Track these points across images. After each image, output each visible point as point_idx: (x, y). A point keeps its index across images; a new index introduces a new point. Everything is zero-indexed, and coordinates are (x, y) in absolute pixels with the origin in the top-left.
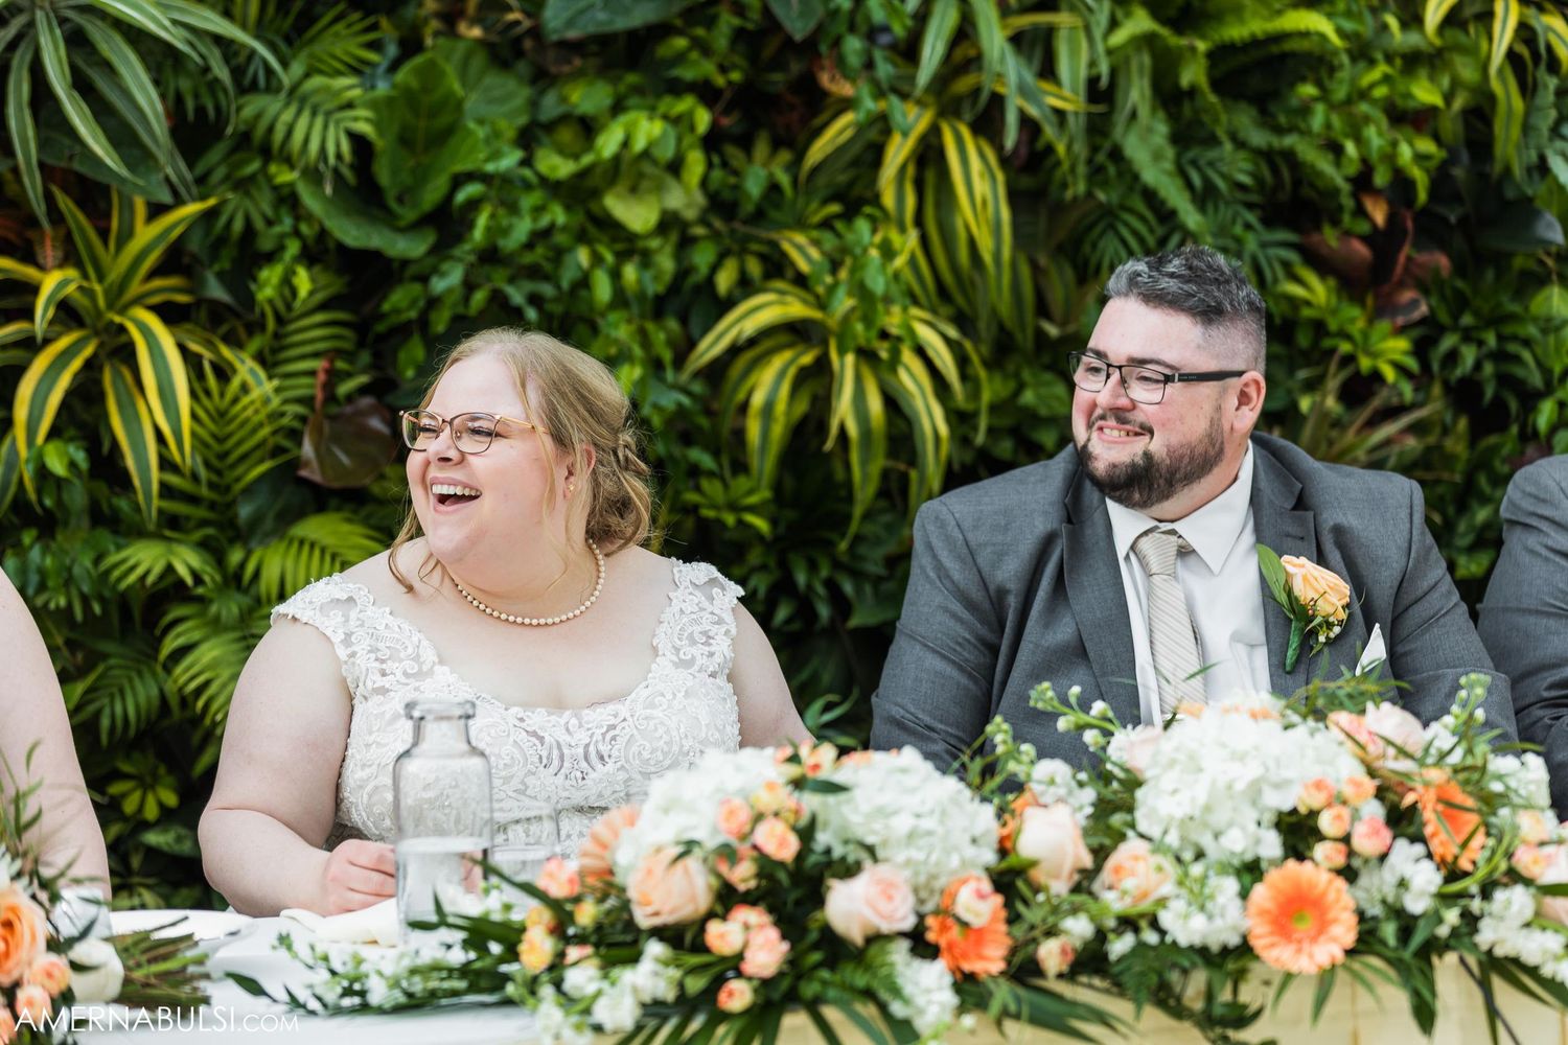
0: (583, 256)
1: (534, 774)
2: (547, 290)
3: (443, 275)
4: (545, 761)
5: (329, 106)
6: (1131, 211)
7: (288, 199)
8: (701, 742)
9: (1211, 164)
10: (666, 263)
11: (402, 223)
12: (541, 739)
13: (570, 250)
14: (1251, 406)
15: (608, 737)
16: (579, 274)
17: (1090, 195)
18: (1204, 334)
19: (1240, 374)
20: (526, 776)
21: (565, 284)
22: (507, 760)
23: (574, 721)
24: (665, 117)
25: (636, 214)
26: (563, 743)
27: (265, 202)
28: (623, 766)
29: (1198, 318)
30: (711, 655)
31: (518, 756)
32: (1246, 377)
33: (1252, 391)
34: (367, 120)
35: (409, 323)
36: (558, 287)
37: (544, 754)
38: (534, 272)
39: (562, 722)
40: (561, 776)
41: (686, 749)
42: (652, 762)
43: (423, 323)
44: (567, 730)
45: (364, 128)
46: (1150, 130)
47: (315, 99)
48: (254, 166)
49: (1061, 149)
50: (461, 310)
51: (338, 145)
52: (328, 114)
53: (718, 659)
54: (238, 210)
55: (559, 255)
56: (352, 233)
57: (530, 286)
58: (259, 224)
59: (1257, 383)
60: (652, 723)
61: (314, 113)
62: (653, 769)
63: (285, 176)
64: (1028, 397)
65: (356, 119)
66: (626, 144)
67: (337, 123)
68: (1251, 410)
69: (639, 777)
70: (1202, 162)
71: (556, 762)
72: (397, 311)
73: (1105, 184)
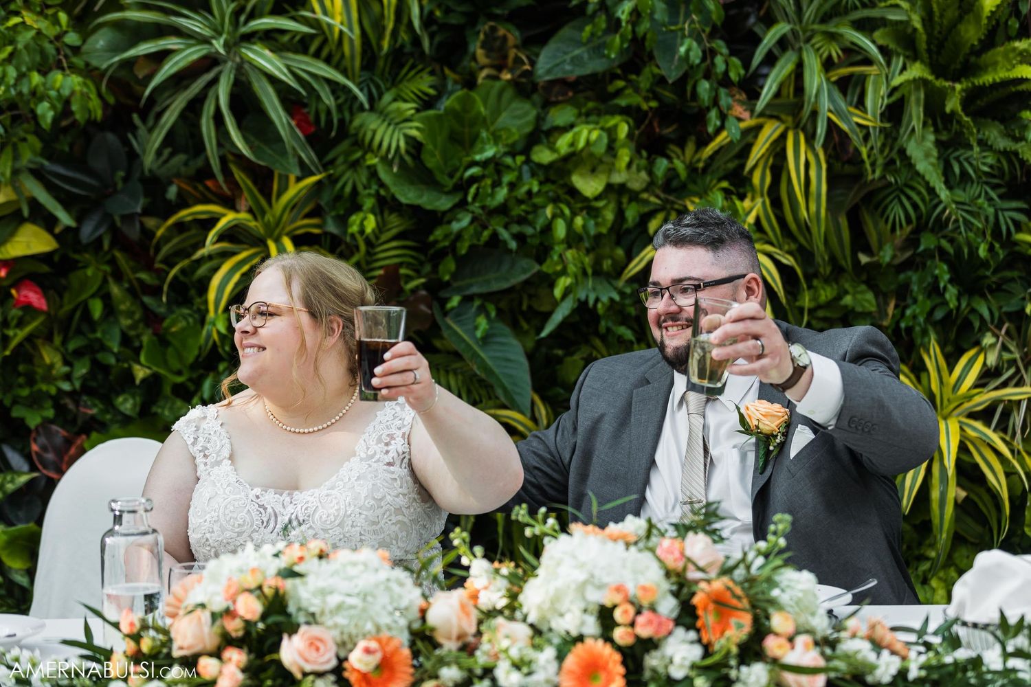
0: (549, 211)
1: (257, 531)
2: (529, 231)
3: (459, 220)
4: (265, 524)
5: (397, 120)
6: (913, 188)
7: (373, 173)
8: (360, 508)
9: (967, 160)
10: (609, 216)
11: (446, 189)
12: (265, 509)
13: (544, 207)
14: (756, 295)
15: (304, 508)
16: (547, 222)
17: (883, 177)
18: (714, 256)
19: (744, 276)
20: (252, 532)
21: (538, 228)
22: (241, 522)
23: (288, 499)
24: (602, 129)
25: (589, 186)
26: (278, 513)
27: (363, 177)
28: (311, 526)
29: (709, 248)
30: (387, 452)
31: (248, 519)
32: (748, 277)
33: (754, 285)
34: (418, 129)
35: (445, 248)
36: (535, 228)
37: (265, 519)
38: (522, 221)
39: (282, 499)
40: (275, 534)
41: (349, 513)
42: (328, 522)
43: (453, 248)
44: (283, 505)
45: (414, 133)
46: (923, 138)
47: (392, 116)
48: (358, 154)
49: (864, 151)
50: (475, 242)
51: (398, 141)
52: (397, 124)
53: (392, 454)
54: (349, 180)
55: (536, 209)
56: (408, 195)
57: (515, 228)
58: (360, 188)
59: (755, 279)
60: (330, 498)
61: (389, 124)
62: (329, 527)
63: (372, 160)
64: (848, 300)
65: (411, 128)
66: (572, 144)
67: (401, 129)
68: (756, 297)
69: (322, 532)
70: (962, 159)
71: (271, 526)
72: (436, 242)
73: (896, 172)
